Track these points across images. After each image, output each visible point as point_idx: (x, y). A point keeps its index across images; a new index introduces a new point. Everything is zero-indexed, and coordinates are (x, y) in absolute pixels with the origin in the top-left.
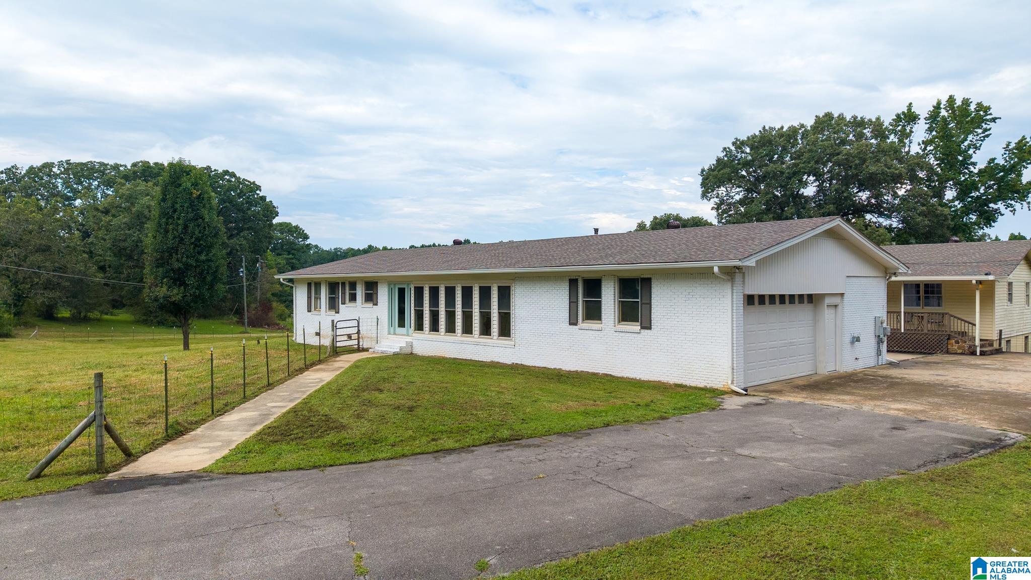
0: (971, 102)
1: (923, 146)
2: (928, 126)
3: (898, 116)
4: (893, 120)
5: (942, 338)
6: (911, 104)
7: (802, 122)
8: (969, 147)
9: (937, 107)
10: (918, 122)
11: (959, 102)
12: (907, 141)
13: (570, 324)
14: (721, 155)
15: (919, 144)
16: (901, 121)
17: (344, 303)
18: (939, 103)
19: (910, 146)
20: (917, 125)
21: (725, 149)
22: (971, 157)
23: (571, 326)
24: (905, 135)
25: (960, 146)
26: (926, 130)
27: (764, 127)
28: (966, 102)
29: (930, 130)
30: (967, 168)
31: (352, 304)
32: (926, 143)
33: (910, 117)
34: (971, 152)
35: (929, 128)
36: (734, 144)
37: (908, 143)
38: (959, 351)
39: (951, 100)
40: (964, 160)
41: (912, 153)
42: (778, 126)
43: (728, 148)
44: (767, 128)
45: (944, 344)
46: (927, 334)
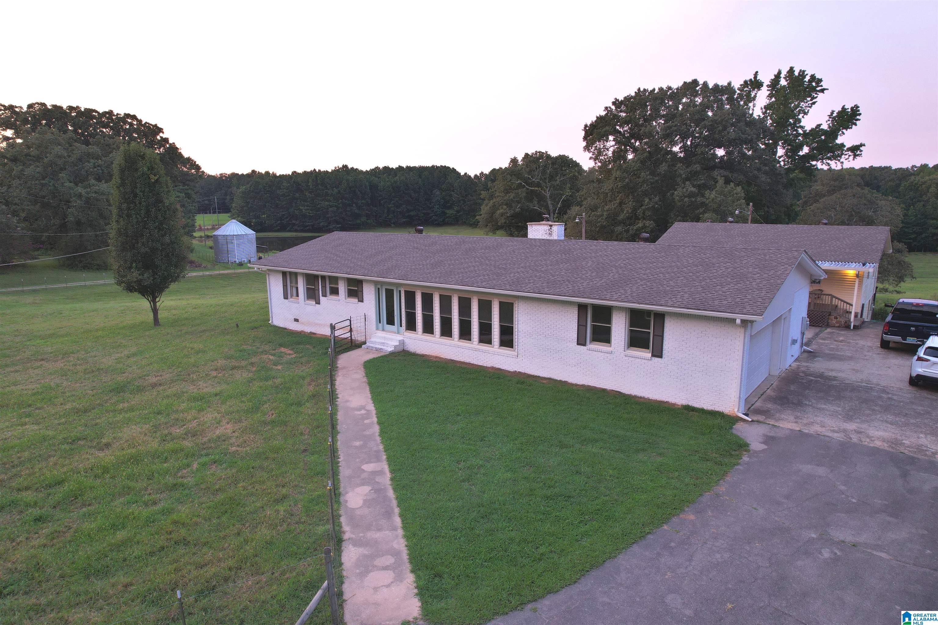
1: (764, 110)
2: (769, 92)
3: (746, 82)
4: (741, 86)
5: (824, 314)
6: (757, 72)
8: (800, 112)
9: (778, 76)
10: (762, 88)
12: (751, 105)
13: (578, 344)
14: (603, 113)
16: (747, 87)
17: (325, 295)
18: (780, 73)
19: (753, 110)
20: (760, 91)
21: (606, 108)
22: (800, 121)
23: (579, 346)
24: (750, 99)
25: (793, 111)
26: (768, 96)
28: (802, 74)
30: (796, 130)
31: (334, 297)
32: (766, 107)
33: (756, 84)
34: (800, 117)
36: (614, 103)
38: (837, 325)
39: (791, 70)
40: (795, 123)
41: (755, 115)
42: (650, 89)
43: (610, 108)
44: (642, 90)
45: (825, 319)
46: (813, 310)
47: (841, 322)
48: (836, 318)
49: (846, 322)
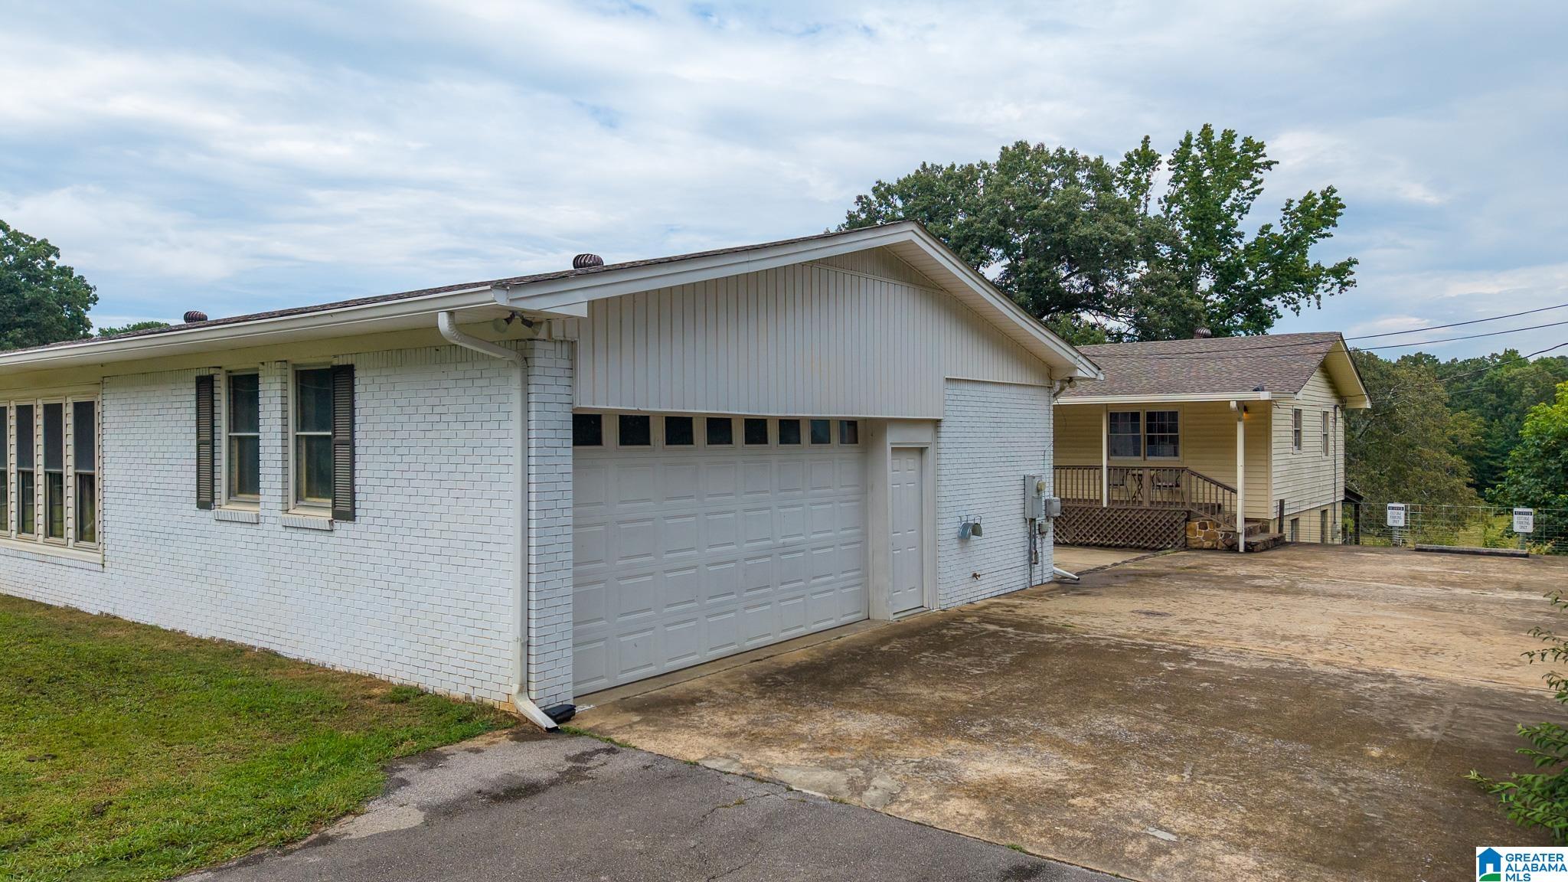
0: (1236, 136)
1: (1166, 205)
2: (1172, 173)
3: (1129, 156)
4: (1122, 163)
5: (1176, 518)
6: (1147, 138)
7: (984, 160)
8: (1232, 208)
9: (1187, 144)
10: (1159, 166)
11: (1217, 138)
12: (1142, 198)
13: (200, 505)
14: (855, 209)
15: (1160, 202)
16: (1133, 166)
18: (1189, 137)
19: (1146, 206)
20: (1157, 171)
21: (860, 198)
22: (1235, 224)
23: (202, 512)
24: (1140, 188)
25: (1219, 205)
26: (1170, 181)
27: (924, 164)
28: (1229, 136)
29: (1176, 180)
30: (1229, 242)
32: (1171, 200)
33: (1146, 158)
34: (1235, 216)
35: (1174, 177)
36: (875, 190)
37: (1144, 200)
38: (1207, 544)
39: (1207, 131)
40: (1227, 227)
41: (1151, 214)
42: (946, 165)
43: (866, 197)
44: (928, 166)
45: (1179, 529)
46: (1148, 510)
47: (1216, 535)
48: (1203, 526)
49: (1227, 536)
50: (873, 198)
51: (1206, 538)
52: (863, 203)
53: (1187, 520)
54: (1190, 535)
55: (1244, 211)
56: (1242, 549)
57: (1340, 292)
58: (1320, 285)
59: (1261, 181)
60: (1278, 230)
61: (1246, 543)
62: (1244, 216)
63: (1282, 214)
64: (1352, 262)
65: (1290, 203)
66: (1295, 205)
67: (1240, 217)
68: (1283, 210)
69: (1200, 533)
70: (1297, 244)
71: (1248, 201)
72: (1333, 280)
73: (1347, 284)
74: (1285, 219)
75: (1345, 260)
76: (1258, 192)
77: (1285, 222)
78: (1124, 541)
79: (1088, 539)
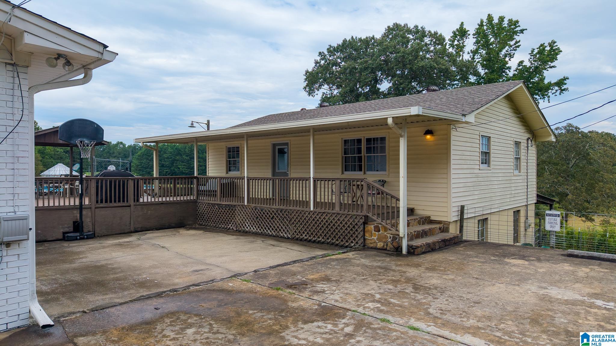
0: (505, 18)
1: (472, 55)
2: (475, 39)
5: (357, 221)
8: (506, 56)
9: (481, 25)
10: (469, 37)
11: (496, 20)
15: (468, 53)
16: (457, 37)
18: (482, 21)
19: (463, 56)
20: (468, 39)
21: (320, 53)
24: (460, 48)
26: (474, 43)
28: (501, 19)
30: (504, 72)
32: (475, 52)
34: (507, 59)
35: (476, 41)
36: (327, 50)
38: (380, 245)
39: (491, 18)
43: (322, 52)
45: (359, 230)
46: (338, 214)
47: (386, 237)
48: (377, 229)
49: (394, 239)
50: (326, 53)
51: (379, 240)
52: (322, 56)
53: (365, 223)
54: (367, 236)
55: (511, 56)
56: (404, 251)
57: (560, 94)
58: (550, 91)
59: (519, 41)
60: (527, 64)
61: (409, 247)
62: (512, 59)
63: (529, 56)
64: (565, 79)
65: (533, 50)
66: (536, 51)
67: (509, 60)
68: (530, 54)
69: (375, 235)
70: (538, 70)
71: (514, 52)
72: (557, 88)
73: (564, 90)
74: (531, 58)
75: (562, 78)
76: (518, 47)
77: (531, 60)
78: (323, 238)
79: (302, 235)
